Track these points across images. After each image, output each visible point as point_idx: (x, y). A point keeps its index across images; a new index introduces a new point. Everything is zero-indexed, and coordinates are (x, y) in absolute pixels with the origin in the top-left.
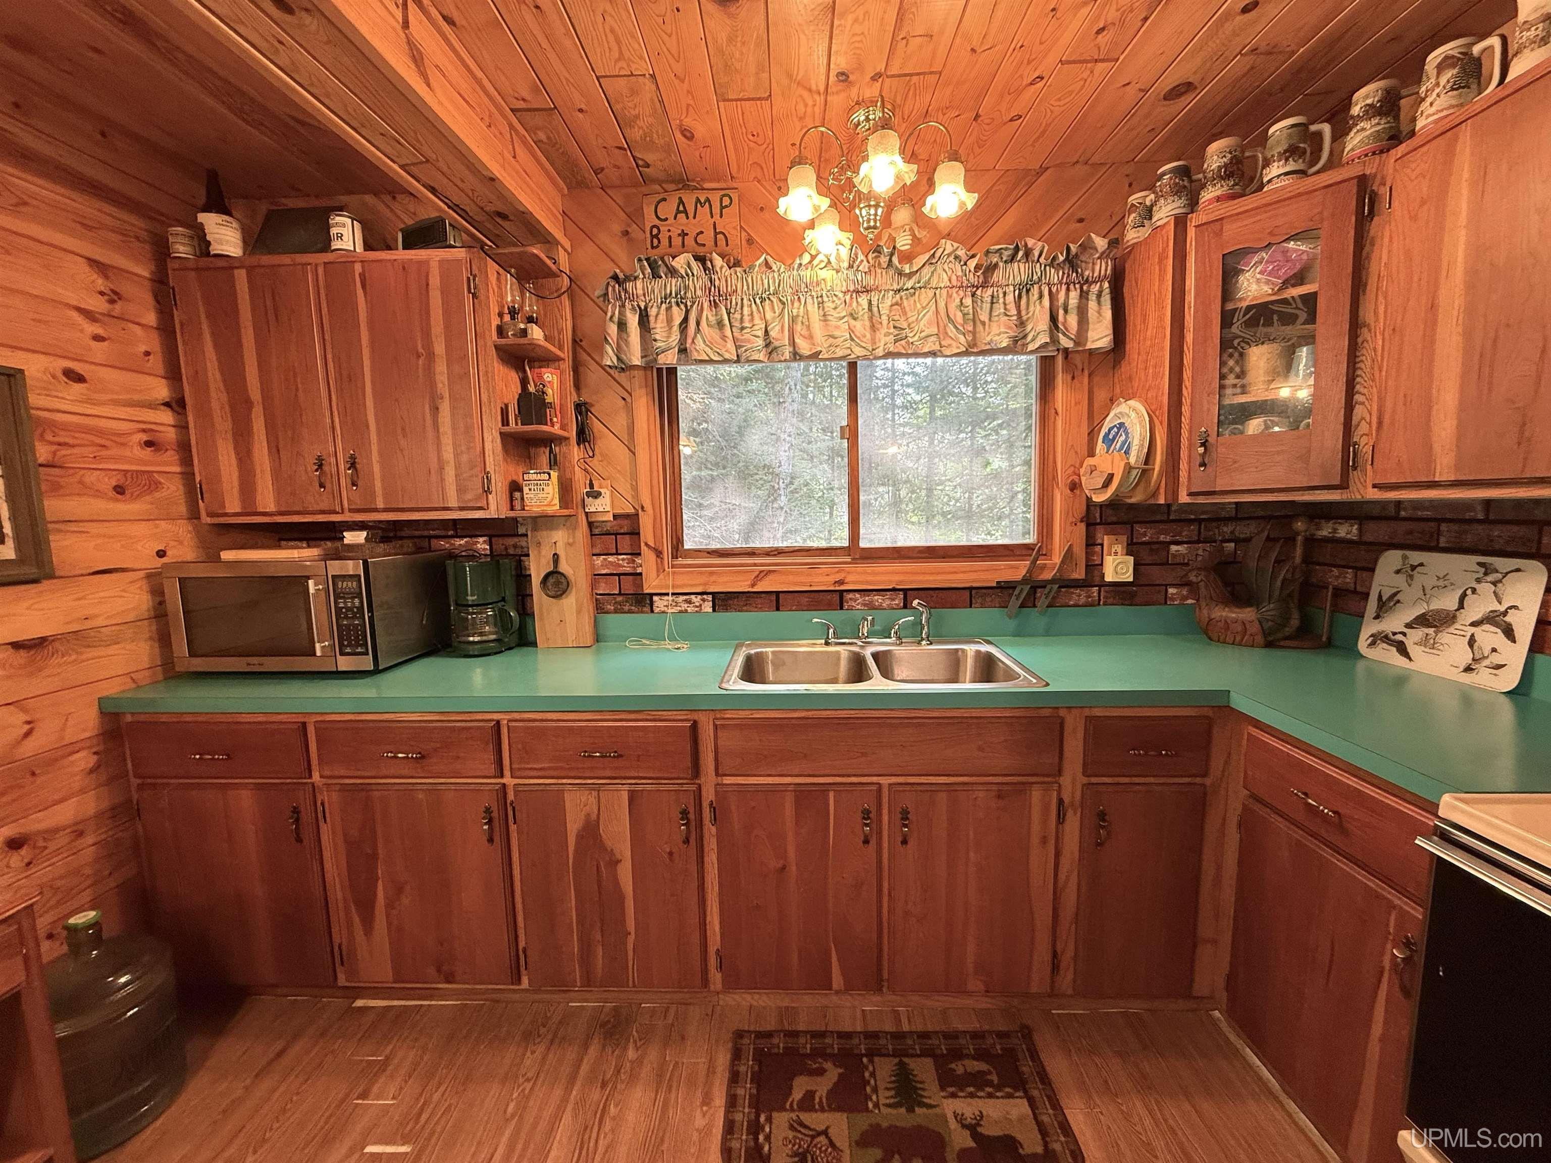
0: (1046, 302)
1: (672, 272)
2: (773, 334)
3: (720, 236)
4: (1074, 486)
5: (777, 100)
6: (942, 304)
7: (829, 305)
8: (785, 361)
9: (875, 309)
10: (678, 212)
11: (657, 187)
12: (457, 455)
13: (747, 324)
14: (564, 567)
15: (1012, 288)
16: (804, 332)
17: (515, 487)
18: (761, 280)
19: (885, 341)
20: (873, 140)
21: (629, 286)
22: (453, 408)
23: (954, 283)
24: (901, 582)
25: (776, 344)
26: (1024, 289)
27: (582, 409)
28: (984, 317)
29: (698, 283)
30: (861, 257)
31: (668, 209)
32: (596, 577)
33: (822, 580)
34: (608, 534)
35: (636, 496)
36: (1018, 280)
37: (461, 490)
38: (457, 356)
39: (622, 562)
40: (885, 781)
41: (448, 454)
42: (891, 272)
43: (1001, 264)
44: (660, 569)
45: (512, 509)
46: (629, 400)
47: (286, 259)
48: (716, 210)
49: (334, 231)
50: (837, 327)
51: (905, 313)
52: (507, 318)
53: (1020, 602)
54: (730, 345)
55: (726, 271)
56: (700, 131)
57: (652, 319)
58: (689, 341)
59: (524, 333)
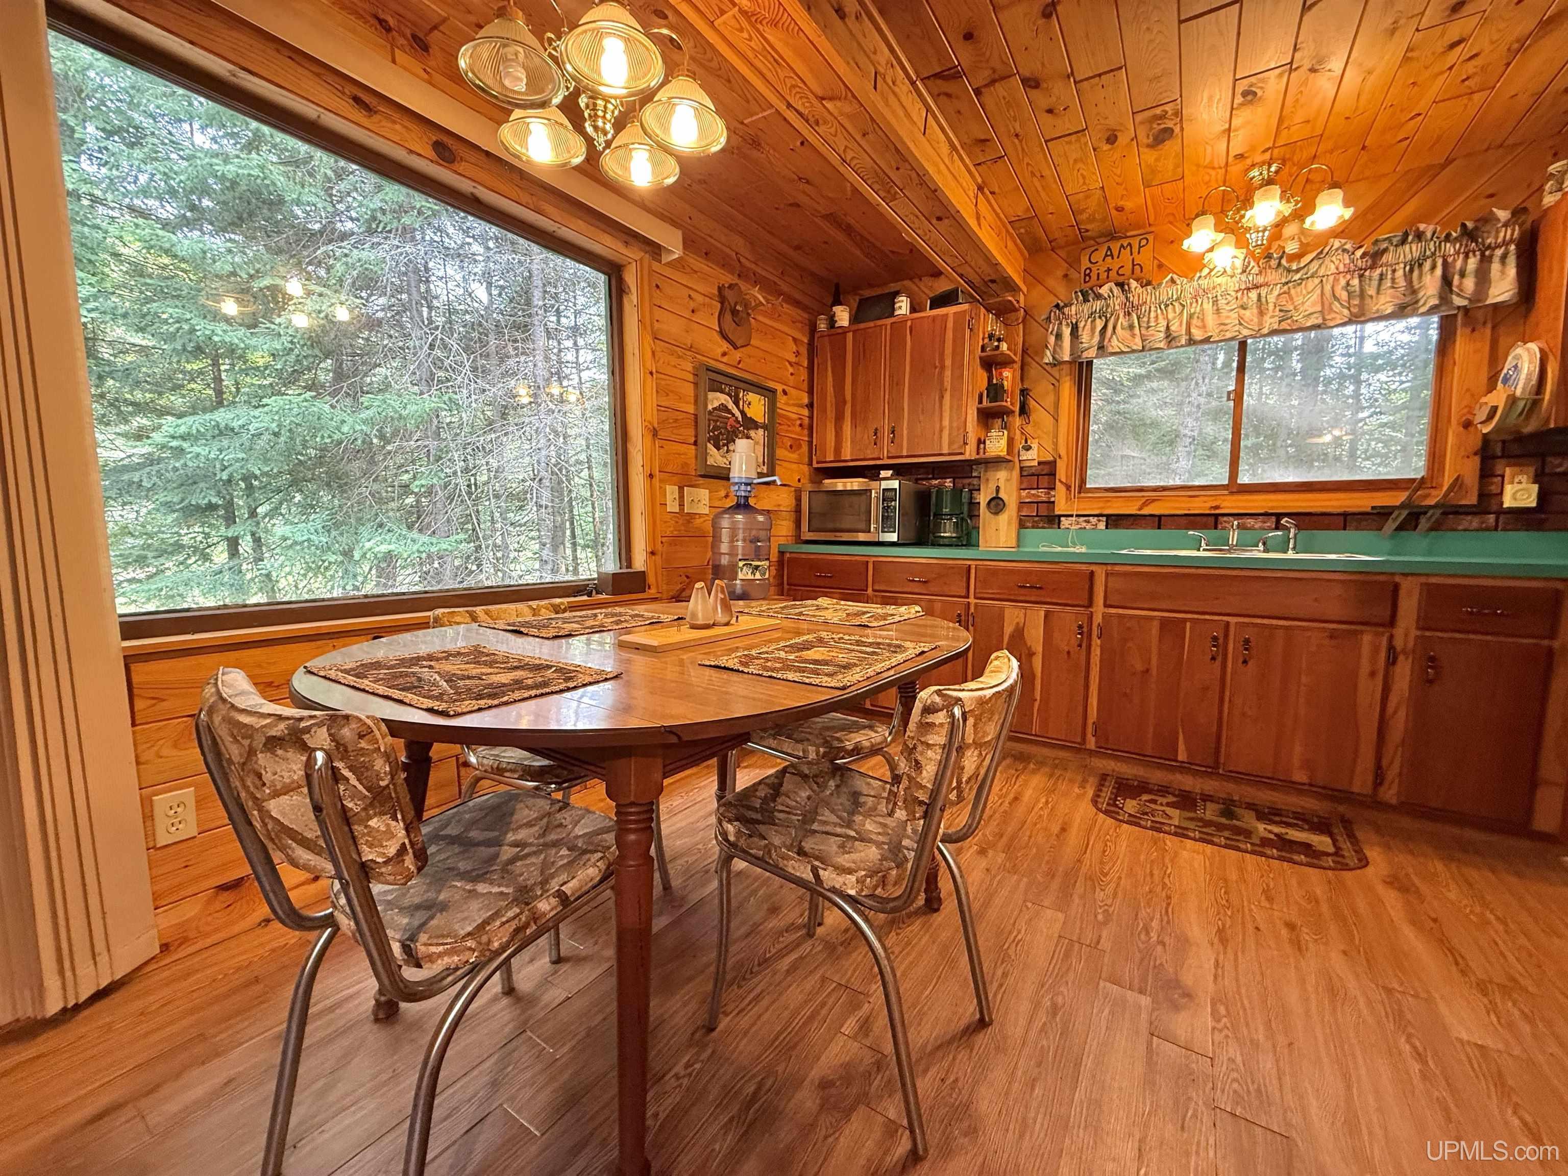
0: (1439, 271)
1: (1099, 297)
2: (1172, 328)
3: (1137, 268)
4: (1467, 425)
5: (1188, 178)
6: (1328, 288)
7: (1222, 302)
8: (1182, 346)
9: (1263, 300)
10: (1106, 255)
11: (1092, 242)
12: (951, 422)
13: (1152, 324)
14: (1002, 495)
15: (1402, 265)
16: (1200, 324)
17: (981, 442)
18: (1166, 291)
19: (1270, 322)
20: (1258, 193)
21: (1066, 310)
22: (951, 396)
23: (1341, 268)
24: (1272, 508)
25: (1175, 335)
26: (1416, 264)
27: (1024, 392)
28: (1372, 291)
29: (1118, 298)
30: (1252, 264)
31: (1098, 256)
32: (1021, 505)
33: (1200, 506)
34: (1033, 475)
35: (1056, 449)
36: (1409, 257)
37: (951, 443)
38: (958, 365)
39: (1041, 494)
40: (1233, 620)
41: (946, 423)
42: (1280, 270)
43: (1391, 248)
44: (1068, 499)
45: (978, 453)
46: (1057, 384)
47: (871, 324)
48: (1135, 250)
49: (897, 306)
50: (1228, 317)
51: (1291, 299)
52: (986, 341)
53: (1397, 523)
54: (1138, 340)
55: (1140, 290)
56: (1128, 205)
57: (1080, 330)
58: (1106, 340)
59: (998, 347)
